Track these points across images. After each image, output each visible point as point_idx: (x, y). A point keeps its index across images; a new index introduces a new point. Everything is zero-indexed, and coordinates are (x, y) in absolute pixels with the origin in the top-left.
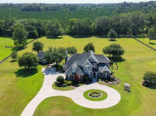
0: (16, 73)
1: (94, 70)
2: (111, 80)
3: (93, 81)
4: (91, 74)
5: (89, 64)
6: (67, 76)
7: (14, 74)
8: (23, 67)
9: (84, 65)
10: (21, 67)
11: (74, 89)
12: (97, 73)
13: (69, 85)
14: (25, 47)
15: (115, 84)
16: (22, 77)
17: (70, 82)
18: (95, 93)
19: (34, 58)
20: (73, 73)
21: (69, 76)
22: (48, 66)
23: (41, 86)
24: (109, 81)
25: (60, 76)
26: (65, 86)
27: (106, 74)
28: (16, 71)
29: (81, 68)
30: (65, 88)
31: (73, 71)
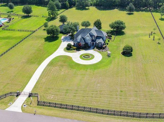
0: (45, 39)
1: (93, 41)
2: (102, 48)
3: (91, 48)
4: (91, 44)
5: (89, 37)
6: (74, 43)
7: (44, 39)
8: (49, 35)
9: (86, 37)
10: (48, 34)
11: (76, 52)
12: (94, 43)
13: (74, 49)
14: (56, 17)
15: (104, 51)
16: (48, 42)
17: (75, 48)
18: (87, 56)
19: (57, 30)
20: (78, 42)
21: (75, 44)
22: (67, 35)
23: (57, 48)
24: (101, 49)
25: (69, 43)
26: (71, 50)
27: (100, 44)
28: (46, 37)
29: (84, 39)
30: (71, 51)
31: (78, 41)
